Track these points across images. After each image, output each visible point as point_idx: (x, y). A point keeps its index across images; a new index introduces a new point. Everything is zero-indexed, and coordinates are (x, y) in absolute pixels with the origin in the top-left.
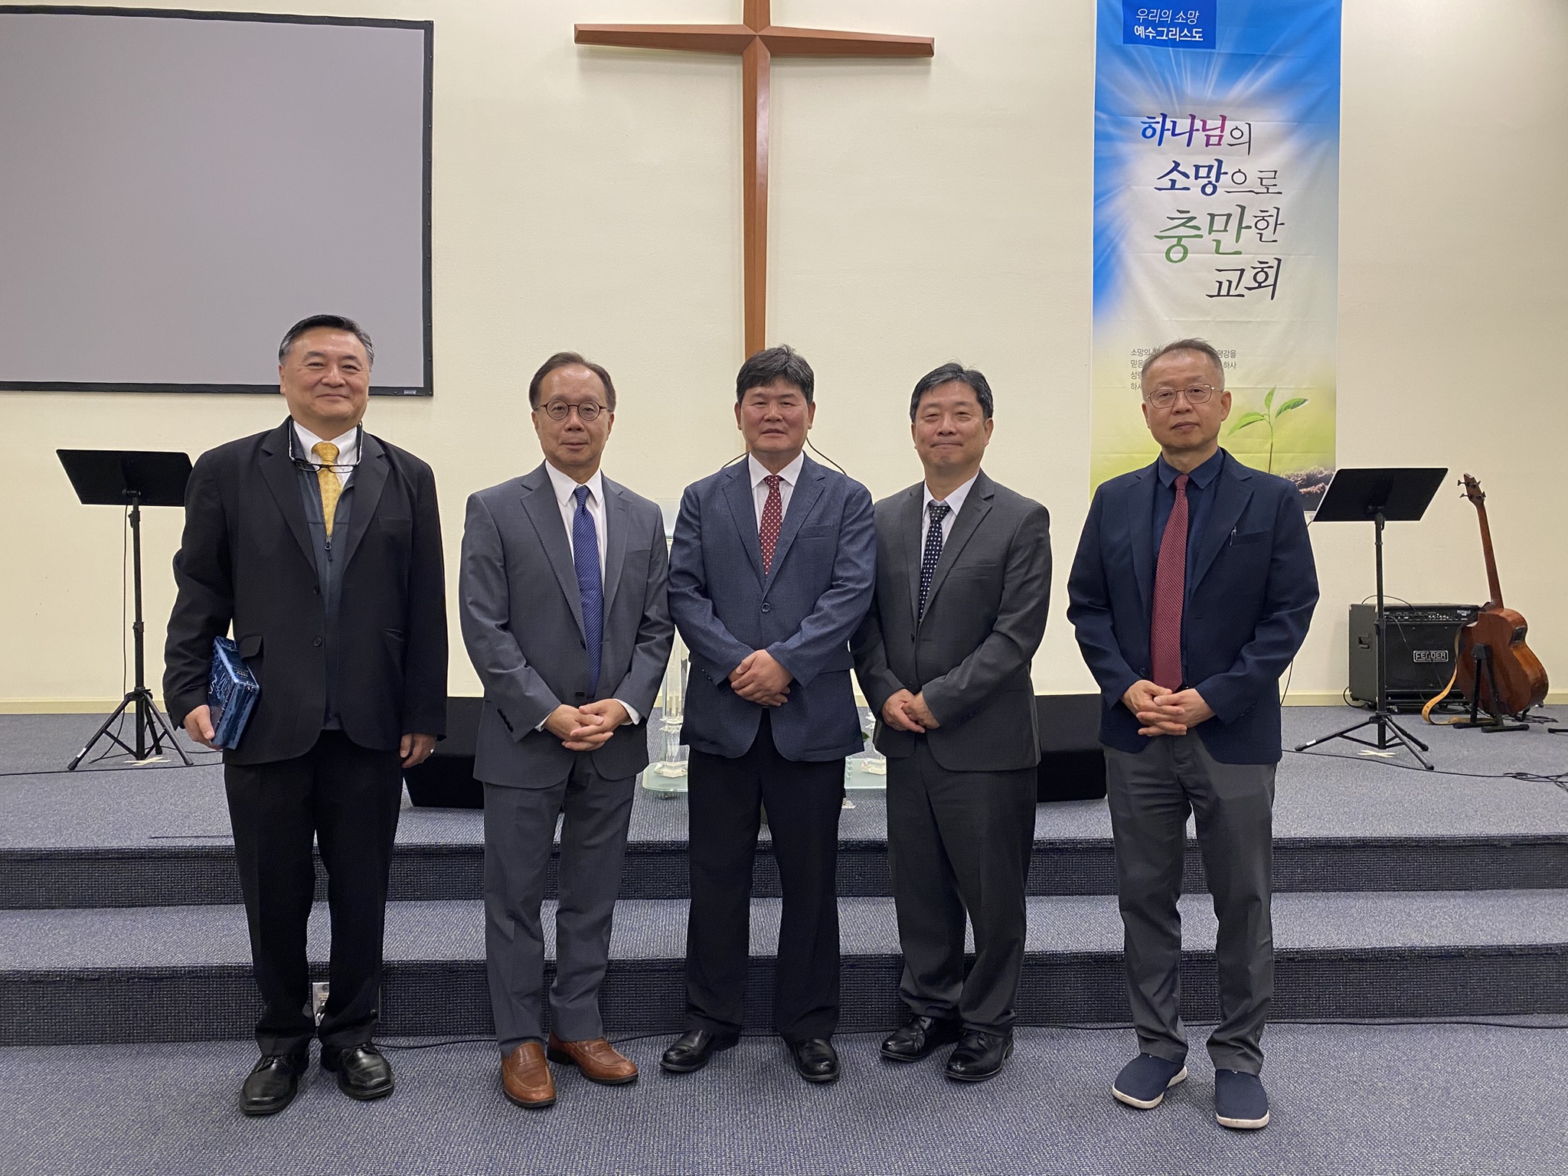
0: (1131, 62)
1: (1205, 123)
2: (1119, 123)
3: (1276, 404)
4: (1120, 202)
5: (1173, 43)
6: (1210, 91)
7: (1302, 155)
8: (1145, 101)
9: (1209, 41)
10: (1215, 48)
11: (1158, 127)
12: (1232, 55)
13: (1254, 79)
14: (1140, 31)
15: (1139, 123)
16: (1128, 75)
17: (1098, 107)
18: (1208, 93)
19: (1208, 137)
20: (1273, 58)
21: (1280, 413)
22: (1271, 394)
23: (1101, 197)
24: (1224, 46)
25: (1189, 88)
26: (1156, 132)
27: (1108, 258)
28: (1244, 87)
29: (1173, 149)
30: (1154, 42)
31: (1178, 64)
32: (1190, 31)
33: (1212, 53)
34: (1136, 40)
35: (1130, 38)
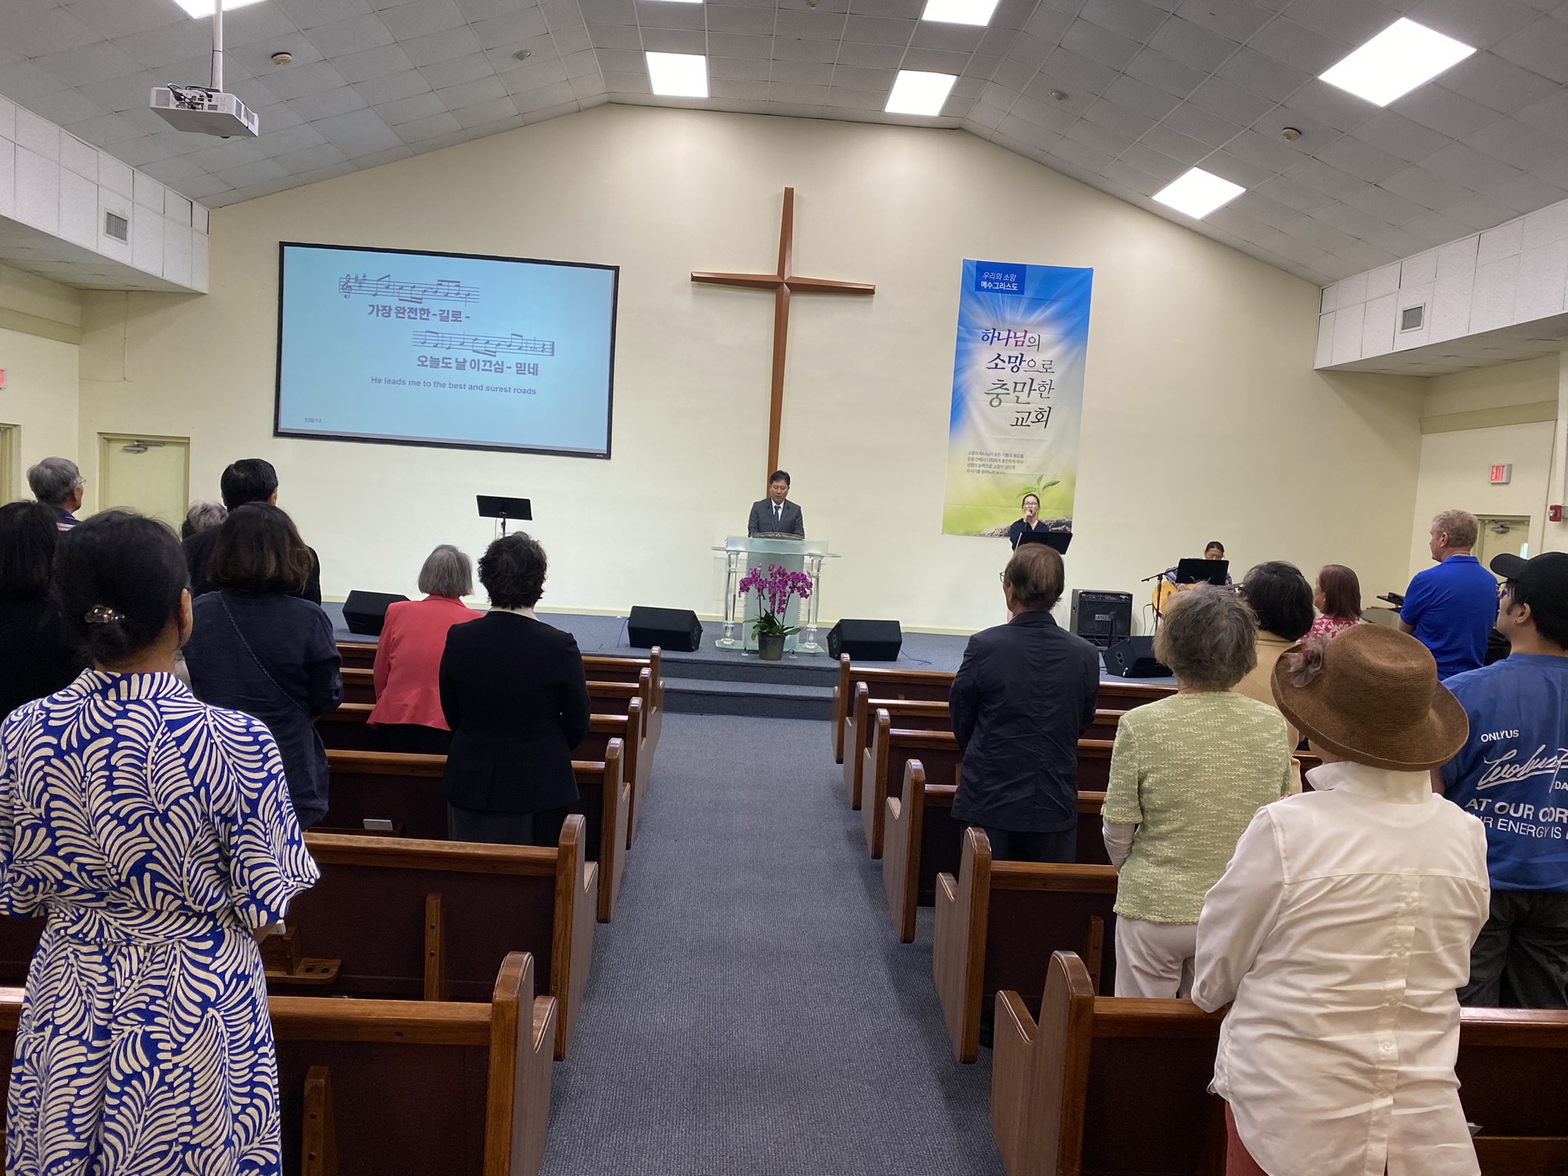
0: (978, 300)
1: (1016, 334)
2: (970, 333)
3: (1043, 483)
4: (967, 374)
5: (1002, 291)
6: (1019, 318)
7: (1067, 353)
8: (984, 321)
9: (1021, 291)
10: (1023, 294)
11: (991, 335)
12: (1033, 299)
13: (1043, 312)
14: (984, 284)
15: (980, 333)
16: (976, 307)
17: (959, 324)
18: (1018, 319)
19: (1017, 342)
20: (1054, 301)
21: (1045, 488)
22: (1041, 478)
23: (958, 371)
24: (1029, 294)
25: (1008, 316)
26: (989, 338)
27: (959, 403)
28: (1038, 315)
29: (998, 347)
30: (992, 290)
31: (1003, 302)
32: (1011, 285)
33: (1022, 298)
34: (981, 289)
35: (979, 288)
